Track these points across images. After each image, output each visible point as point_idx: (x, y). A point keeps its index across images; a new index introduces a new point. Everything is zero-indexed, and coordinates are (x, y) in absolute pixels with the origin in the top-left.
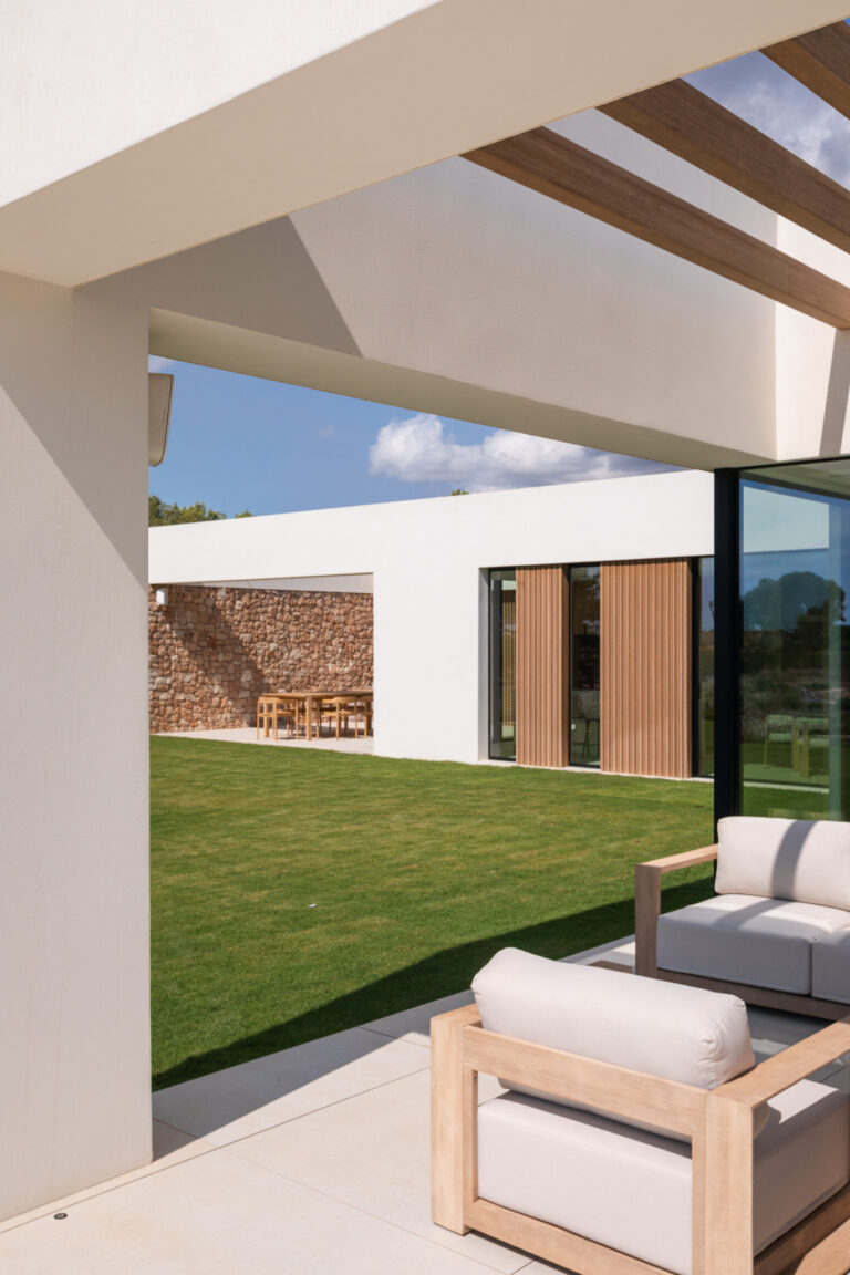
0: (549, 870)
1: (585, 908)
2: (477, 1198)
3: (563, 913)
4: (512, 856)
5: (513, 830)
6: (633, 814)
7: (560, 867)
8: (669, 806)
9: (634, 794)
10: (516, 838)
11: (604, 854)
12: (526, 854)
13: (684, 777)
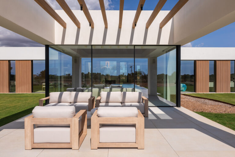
0: (14, 106)
1: (24, 110)
2: (34, 143)
3: (21, 111)
4: (6, 105)
5: (4, 102)
6: (25, 98)
7: (16, 106)
8: (30, 97)
9: (23, 95)
10: (6, 103)
11: (23, 103)
12: (9, 104)
13: (31, 93)
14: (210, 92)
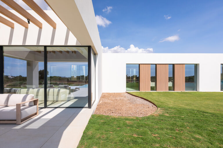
14: (151, 90)
